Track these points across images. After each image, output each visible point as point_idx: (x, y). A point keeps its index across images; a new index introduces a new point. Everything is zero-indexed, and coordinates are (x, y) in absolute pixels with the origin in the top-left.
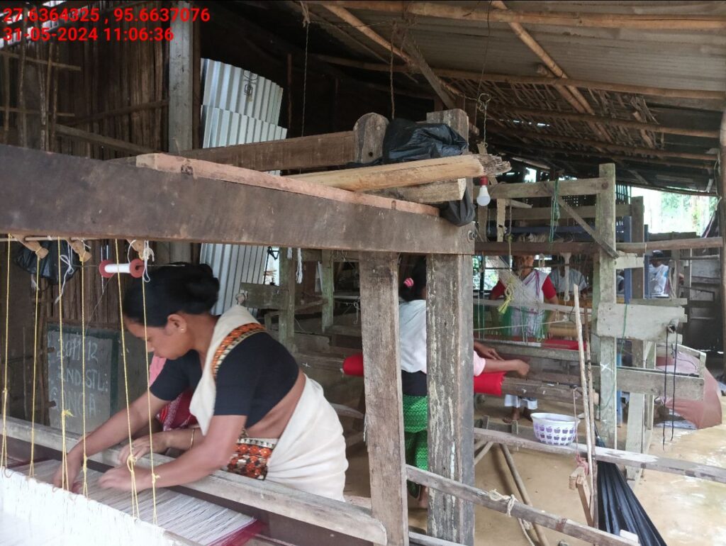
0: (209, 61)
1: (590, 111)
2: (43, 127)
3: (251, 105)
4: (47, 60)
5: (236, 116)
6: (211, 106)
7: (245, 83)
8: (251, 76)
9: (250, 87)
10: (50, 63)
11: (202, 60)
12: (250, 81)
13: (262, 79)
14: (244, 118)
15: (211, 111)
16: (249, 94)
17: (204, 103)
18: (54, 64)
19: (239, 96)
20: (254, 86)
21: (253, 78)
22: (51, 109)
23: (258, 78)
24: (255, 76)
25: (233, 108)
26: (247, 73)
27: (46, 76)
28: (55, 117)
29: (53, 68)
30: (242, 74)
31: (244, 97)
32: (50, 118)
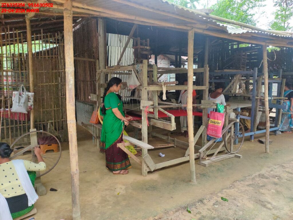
0: (109, 34)
3: (122, 43)
5: (117, 48)
6: (110, 46)
7: (119, 38)
9: (121, 39)
11: (107, 34)
13: (125, 36)
14: (119, 48)
16: (120, 41)
17: (108, 45)
19: (117, 42)
24: (122, 36)
25: (116, 45)
26: (119, 35)
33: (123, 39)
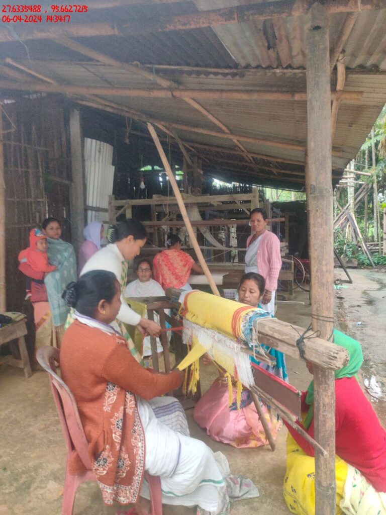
1: (253, 161)
2: (41, 177)
3: (101, 156)
6: (88, 160)
7: (98, 147)
8: (100, 143)
9: (100, 148)
12: (100, 145)
14: (97, 164)
16: (100, 152)
20: (102, 148)
22: (42, 169)
23: (104, 145)
24: (102, 143)
26: (98, 142)
30: (96, 143)
31: (97, 154)
32: (43, 172)
33: (103, 148)
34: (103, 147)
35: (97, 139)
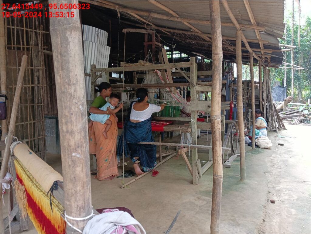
0: (85, 25)
2: (40, 51)
3: (99, 39)
4: (40, 30)
5: (94, 44)
6: (86, 40)
7: (97, 32)
8: (98, 30)
10: (41, 32)
11: (82, 25)
13: (102, 30)
14: (97, 44)
15: (86, 42)
16: (98, 36)
17: (84, 39)
18: (42, 32)
21: (99, 30)
22: (41, 46)
24: (100, 30)
25: (93, 41)
26: (97, 29)
27: (40, 36)
28: (43, 48)
29: (42, 33)
30: (96, 29)
31: (96, 37)
32: (41, 48)
34: (100, 32)
35: (96, 27)
